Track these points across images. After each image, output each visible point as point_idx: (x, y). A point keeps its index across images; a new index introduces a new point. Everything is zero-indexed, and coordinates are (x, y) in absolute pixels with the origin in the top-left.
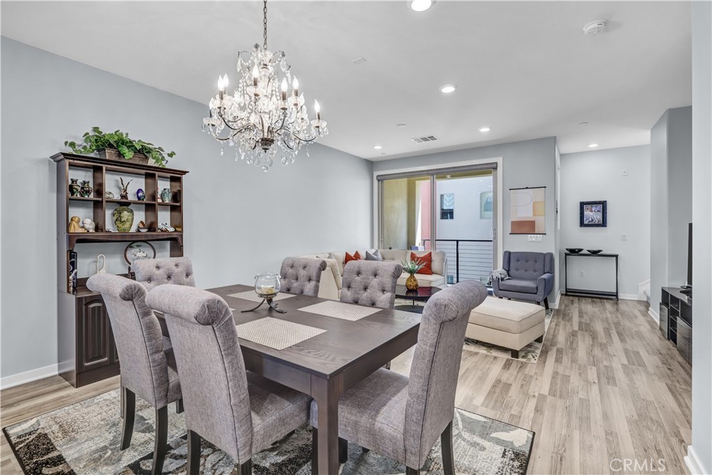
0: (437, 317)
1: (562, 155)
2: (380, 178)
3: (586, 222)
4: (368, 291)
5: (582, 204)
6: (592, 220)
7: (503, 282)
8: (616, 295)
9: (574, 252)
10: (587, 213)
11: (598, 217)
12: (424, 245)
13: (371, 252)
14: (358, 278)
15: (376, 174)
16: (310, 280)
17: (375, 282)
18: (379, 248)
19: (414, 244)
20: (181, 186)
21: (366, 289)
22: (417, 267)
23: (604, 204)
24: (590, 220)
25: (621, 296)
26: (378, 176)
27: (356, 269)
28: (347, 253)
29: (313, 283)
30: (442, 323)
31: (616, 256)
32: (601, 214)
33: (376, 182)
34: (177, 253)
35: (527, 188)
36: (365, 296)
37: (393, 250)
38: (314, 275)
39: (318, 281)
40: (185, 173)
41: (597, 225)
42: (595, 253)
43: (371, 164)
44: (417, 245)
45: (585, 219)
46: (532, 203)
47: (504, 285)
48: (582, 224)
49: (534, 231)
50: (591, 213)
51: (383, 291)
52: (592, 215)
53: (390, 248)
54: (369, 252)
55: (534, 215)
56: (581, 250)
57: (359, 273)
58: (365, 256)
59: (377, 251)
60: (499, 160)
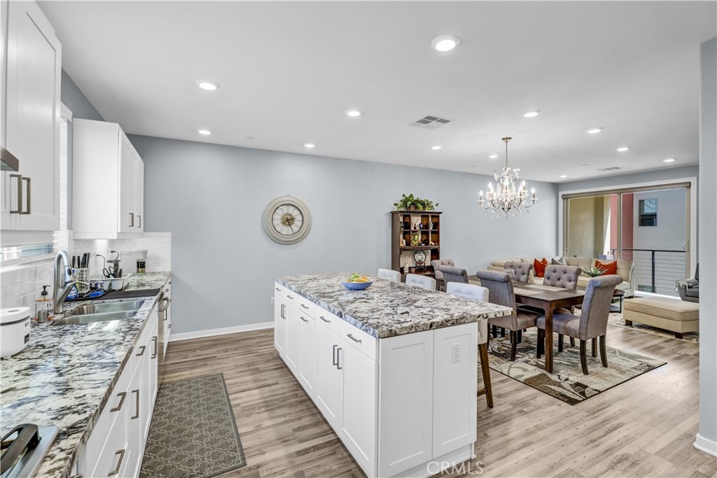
0: (593, 285)
2: (565, 197)
4: (561, 281)
12: (613, 254)
13: (557, 259)
14: (554, 274)
15: (561, 194)
16: (523, 274)
17: (565, 276)
18: (564, 256)
19: (602, 253)
20: (439, 220)
21: (559, 279)
22: (599, 272)
26: (563, 195)
27: (553, 269)
28: (536, 260)
29: (525, 276)
30: (595, 288)
33: (561, 201)
34: (435, 257)
36: (558, 283)
37: (578, 258)
38: (526, 271)
39: (528, 275)
40: (441, 213)
43: (556, 187)
44: (605, 253)
51: (570, 281)
53: (575, 256)
54: (555, 259)
57: (554, 272)
58: (551, 262)
59: (562, 258)
60: (692, 180)
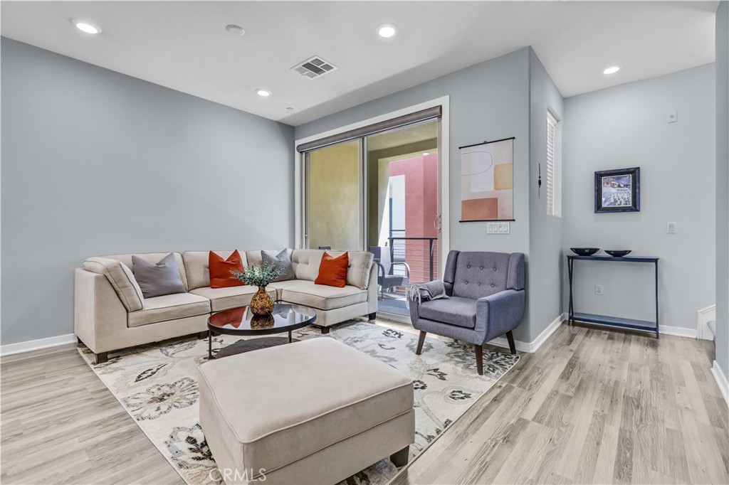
1: (566, 100)
2: (303, 149)
3: (604, 205)
5: (599, 176)
6: (615, 201)
7: (425, 305)
8: (656, 329)
9: (585, 254)
10: (606, 189)
11: (624, 196)
13: (273, 253)
15: (298, 143)
23: (635, 173)
24: (612, 201)
25: (664, 329)
26: (298, 146)
28: (211, 253)
31: (656, 261)
32: (630, 190)
33: (297, 155)
35: (485, 143)
41: (624, 210)
42: (618, 255)
45: (603, 199)
46: (492, 168)
47: (425, 309)
48: (599, 208)
49: (497, 217)
50: (613, 190)
52: (616, 193)
55: (497, 188)
56: (595, 250)
60: (444, 101)
